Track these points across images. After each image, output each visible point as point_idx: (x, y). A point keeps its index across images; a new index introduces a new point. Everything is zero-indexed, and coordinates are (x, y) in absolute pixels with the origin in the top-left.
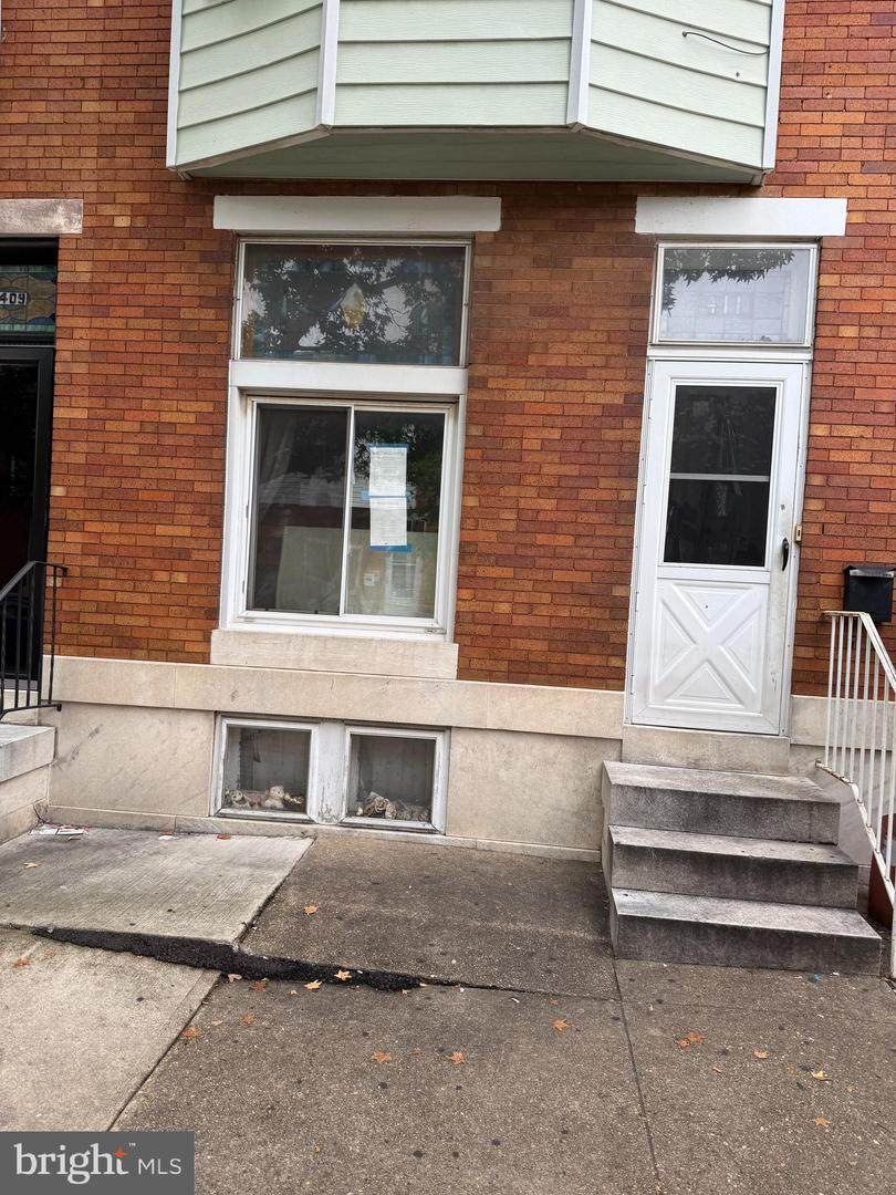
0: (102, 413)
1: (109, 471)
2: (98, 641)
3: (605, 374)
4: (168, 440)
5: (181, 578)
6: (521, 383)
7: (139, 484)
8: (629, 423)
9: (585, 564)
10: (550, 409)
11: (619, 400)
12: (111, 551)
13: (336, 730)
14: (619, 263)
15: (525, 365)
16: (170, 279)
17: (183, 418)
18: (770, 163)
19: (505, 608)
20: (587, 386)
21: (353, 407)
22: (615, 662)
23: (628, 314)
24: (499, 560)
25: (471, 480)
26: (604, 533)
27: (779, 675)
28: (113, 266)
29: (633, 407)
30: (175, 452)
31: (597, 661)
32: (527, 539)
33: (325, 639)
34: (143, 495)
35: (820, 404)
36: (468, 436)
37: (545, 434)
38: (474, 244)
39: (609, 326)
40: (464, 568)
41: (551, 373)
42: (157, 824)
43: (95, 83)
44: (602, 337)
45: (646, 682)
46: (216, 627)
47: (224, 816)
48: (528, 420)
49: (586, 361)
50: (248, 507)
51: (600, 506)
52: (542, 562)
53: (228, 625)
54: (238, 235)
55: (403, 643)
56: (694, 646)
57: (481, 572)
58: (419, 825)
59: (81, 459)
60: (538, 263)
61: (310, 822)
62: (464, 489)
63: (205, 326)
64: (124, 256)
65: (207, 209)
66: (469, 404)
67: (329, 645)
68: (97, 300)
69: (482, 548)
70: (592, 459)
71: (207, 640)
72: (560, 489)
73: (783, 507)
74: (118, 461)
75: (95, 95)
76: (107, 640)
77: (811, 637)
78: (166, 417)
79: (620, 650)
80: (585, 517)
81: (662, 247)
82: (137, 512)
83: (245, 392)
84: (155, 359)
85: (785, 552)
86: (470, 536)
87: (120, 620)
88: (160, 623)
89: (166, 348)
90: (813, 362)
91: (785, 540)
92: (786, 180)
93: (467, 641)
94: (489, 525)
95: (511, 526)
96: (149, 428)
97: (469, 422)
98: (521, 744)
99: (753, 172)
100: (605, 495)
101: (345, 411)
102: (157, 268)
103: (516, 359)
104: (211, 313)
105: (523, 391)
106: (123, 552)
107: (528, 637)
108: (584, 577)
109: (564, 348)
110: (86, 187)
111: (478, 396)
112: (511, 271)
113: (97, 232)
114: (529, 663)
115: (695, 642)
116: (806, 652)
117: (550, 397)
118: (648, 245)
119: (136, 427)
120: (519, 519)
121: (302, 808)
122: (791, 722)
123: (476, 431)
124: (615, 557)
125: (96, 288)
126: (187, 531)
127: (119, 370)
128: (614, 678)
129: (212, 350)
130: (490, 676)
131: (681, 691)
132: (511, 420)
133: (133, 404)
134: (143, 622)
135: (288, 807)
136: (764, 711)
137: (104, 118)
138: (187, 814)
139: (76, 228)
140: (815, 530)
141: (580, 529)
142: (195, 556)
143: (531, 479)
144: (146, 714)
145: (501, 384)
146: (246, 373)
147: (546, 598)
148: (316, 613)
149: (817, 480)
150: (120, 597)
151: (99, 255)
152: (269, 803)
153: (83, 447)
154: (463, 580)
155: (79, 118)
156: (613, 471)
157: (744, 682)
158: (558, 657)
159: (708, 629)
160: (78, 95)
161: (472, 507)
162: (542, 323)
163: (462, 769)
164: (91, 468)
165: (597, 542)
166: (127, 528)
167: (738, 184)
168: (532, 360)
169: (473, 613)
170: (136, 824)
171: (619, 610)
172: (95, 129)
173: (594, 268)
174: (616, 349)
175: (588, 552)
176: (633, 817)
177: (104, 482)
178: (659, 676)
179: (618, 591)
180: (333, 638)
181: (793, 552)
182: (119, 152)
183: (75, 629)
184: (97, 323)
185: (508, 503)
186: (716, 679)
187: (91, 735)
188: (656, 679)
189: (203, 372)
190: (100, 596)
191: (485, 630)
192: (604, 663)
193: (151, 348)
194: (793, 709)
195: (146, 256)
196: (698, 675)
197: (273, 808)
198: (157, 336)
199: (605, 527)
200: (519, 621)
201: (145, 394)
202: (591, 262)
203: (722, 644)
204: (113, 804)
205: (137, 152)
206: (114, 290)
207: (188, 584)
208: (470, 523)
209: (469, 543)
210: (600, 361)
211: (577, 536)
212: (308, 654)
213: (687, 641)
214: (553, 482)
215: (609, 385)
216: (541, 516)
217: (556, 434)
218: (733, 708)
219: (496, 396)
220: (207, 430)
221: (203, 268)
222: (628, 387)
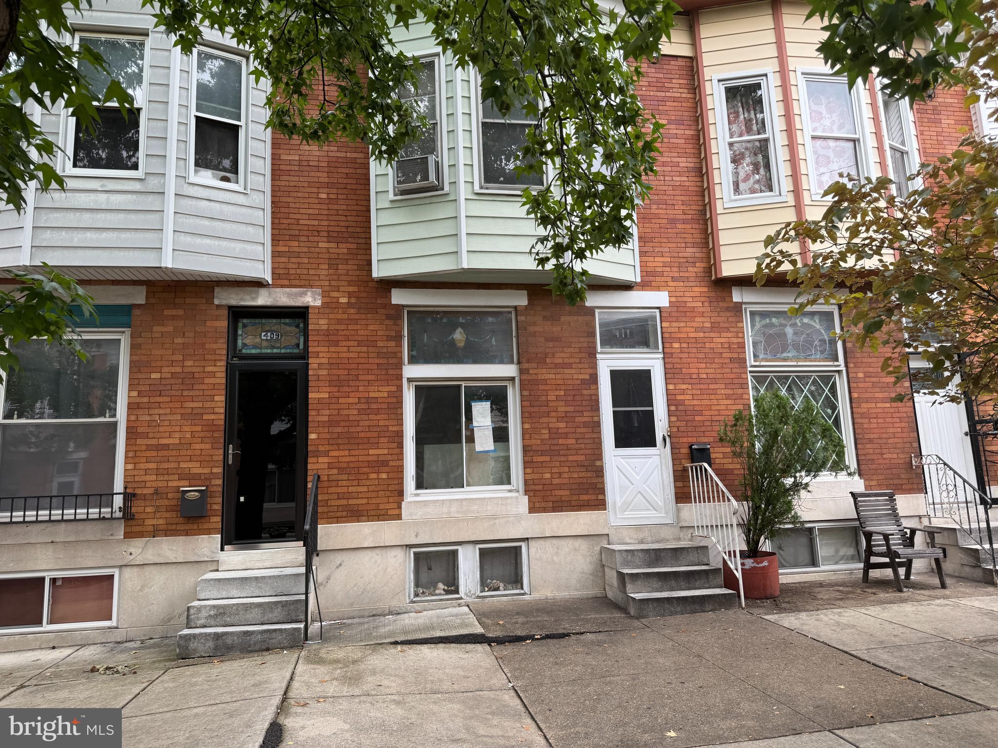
0: (337, 394)
1: (342, 424)
2: (339, 514)
3: (580, 366)
4: (374, 406)
5: (384, 476)
6: (544, 371)
7: (359, 429)
8: (593, 387)
9: (582, 452)
10: (559, 382)
11: (587, 377)
12: (345, 465)
13: (470, 548)
14: (580, 319)
15: (545, 362)
16: (371, 327)
17: (382, 395)
18: (639, 280)
19: (548, 476)
20: (573, 371)
21: (463, 384)
22: (600, 497)
23: (587, 340)
24: (543, 453)
25: (525, 416)
26: (589, 437)
27: (670, 495)
28: (339, 322)
29: (594, 379)
30: (378, 412)
31: (593, 497)
32: (555, 442)
33: (462, 500)
34: (362, 435)
35: (669, 376)
36: (521, 396)
37: (557, 393)
38: (516, 310)
39: (580, 345)
40: (526, 458)
41: (557, 366)
42: (379, 612)
43: (325, 234)
44: (577, 350)
45: (615, 503)
46: (403, 500)
47: (414, 602)
48: (549, 387)
49: (572, 360)
51: (585, 425)
52: (562, 452)
53: (409, 499)
54: (403, 306)
55: (501, 498)
56: (633, 486)
57: (535, 459)
58: (518, 591)
59: (326, 419)
60: (545, 318)
61: (461, 598)
62: (522, 420)
63: (390, 350)
64: (346, 316)
65: (388, 295)
66: (521, 381)
67: (464, 503)
68: (331, 338)
69: (534, 448)
70: (579, 403)
71: (400, 507)
72: (566, 417)
73: (660, 420)
74: (347, 418)
75: (325, 239)
76: (345, 514)
77: (680, 477)
78: (372, 395)
79: (602, 491)
80: (579, 430)
81: (597, 311)
82: (358, 444)
83: (410, 380)
84: (365, 366)
85: (664, 440)
86: (527, 442)
87: (351, 502)
88: (374, 501)
89: (370, 361)
90: (664, 358)
91: (663, 435)
92: (645, 285)
93: (532, 494)
94: (537, 437)
95: (547, 436)
96: (363, 400)
97: (521, 389)
98: (563, 542)
99: (632, 283)
100: (587, 419)
101: (459, 387)
102: (364, 322)
103: (542, 361)
104: (393, 344)
105: (545, 374)
106: (351, 465)
107: (560, 489)
108: (582, 458)
109: (561, 355)
110: (322, 283)
111: (525, 377)
112: (535, 322)
113: (329, 305)
114: (562, 501)
116: (680, 484)
117: (558, 376)
118: (591, 311)
119: (356, 400)
120: (550, 433)
121: (457, 592)
122: (678, 517)
123: (525, 393)
124: (595, 447)
125: (331, 332)
126: (386, 451)
127: (346, 372)
128: (600, 504)
129: (393, 361)
130: (544, 510)
131: (630, 508)
132: (542, 387)
133: (354, 389)
134: (364, 501)
135: (448, 592)
136: (666, 513)
137: (331, 251)
138: (394, 603)
139: (318, 303)
140: (675, 429)
141: (578, 436)
142: (391, 463)
143: (553, 414)
144: (368, 552)
145: (535, 371)
146: (413, 371)
147: (566, 469)
148: (453, 487)
149: (673, 408)
150: (351, 489)
151: (331, 316)
152: (437, 592)
153: (327, 412)
154: (526, 464)
155: (317, 250)
156: (589, 408)
157: (656, 501)
158: (575, 497)
159: (638, 478)
160: (316, 239)
161: (527, 429)
162: (551, 344)
163: (536, 559)
164: (332, 423)
165: (587, 441)
166: (352, 453)
167: (626, 287)
168: (548, 360)
169: (533, 479)
170: (367, 614)
171: (600, 472)
172: (327, 256)
173: (570, 320)
174: (583, 355)
175: (583, 446)
176: (627, 564)
177: (339, 430)
178: (620, 502)
179: (598, 463)
181: (668, 440)
182: (340, 267)
183: (325, 509)
184: (332, 349)
185: (545, 425)
186: (644, 501)
187: (337, 567)
188: (619, 504)
189: (390, 372)
190: (339, 490)
191: (540, 487)
192: (596, 498)
193: (363, 361)
194: (678, 511)
195: (357, 317)
196: (635, 501)
197: (440, 594)
198: (366, 355)
199: (588, 434)
200: (555, 481)
201: (361, 383)
202: (569, 318)
203: (645, 484)
204: (352, 604)
205: (350, 267)
206: (341, 333)
207: (388, 478)
208: (527, 436)
209: (529, 446)
210: (577, 360)
211: (577, 439)
212: (453, 509)
213: (630, 484)
214: (563, 415)
215: (582, 371)
216: (560, 431)
217: (562, 393)
218: (653, 513)
219: (534, 377)
220: (394, 400)
221: (387, 322)
222: (591, 371)
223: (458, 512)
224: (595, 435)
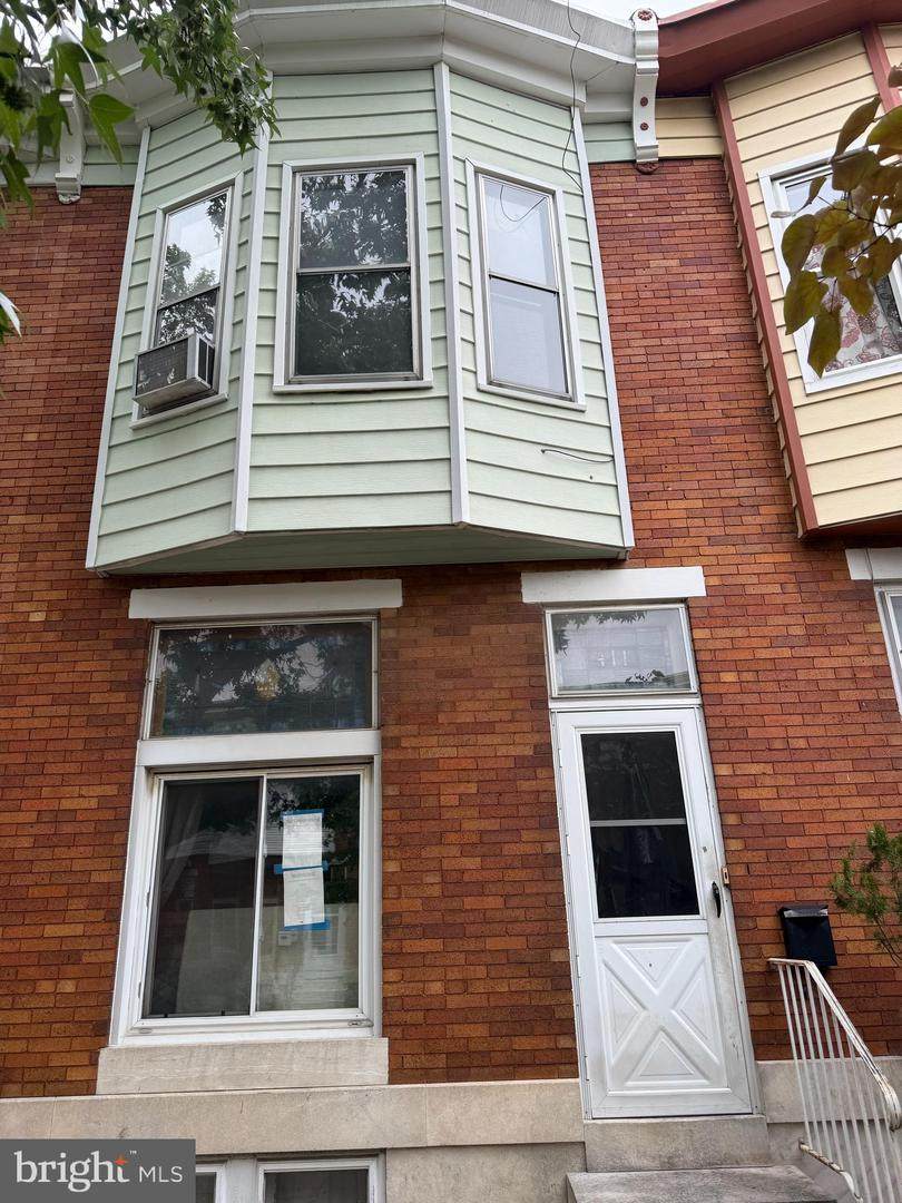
3: (512, 727)
4: (66, 829)
5: (69, 986)
6: (434, 741)
7: (30, 879)
8: (542, 773)
9: (517, 928)
10: (464, 764)
11: (529, 751)
13: (244, 1171)
14: (512, 629)
15: (435, 722)
16: (81, 667)
17: (84, 804)
18: (630, 542)
19: (437, 988)
20: (497, 739)
21: (266, 775)
22: (564, 1042)
23: (526, 672)
24: (427, 932)
25: (391, 843)
26: (535, 891)
27: (738, 1038)
28: (24, 658)
29: (543, 757)
30: (73, 841)
31: (545, 1043)
32: (455, 904)
33: (234, 1047)
34: (33, 892)
35: (718, 745)
36: (384, 797)
37: (462, 789)
38: (379, 619)
39: (511, 684)
40: (389, 945)
41: (461, 729)
43: (23, 501)
44: (504, 694)
45: (600, 1061)
46: (105, 1045)
48: (443, 777)
49: (493, 716)
50: (149, 894)
51: (525, 862)
52: (471, 929)
53: (120, 1040)
54: (153, 622)
55: (325, 1043)
56: (644, 1014)
57: (409, 946)
60: (437, 631)
62: (384, 853)
63: (115, 709)
64: (37, 647)
65: (123, 601)
66: (384, 764)
67: (239, 1056)
68: (5, 691)
69: (407, 919)
70: (510, 811)
71: (94, 1063)
72: (481, 844)
73: (705, 849)
74: (8, 857)
75: (22, 510)
77: (761, 989)
78: (66, 804)
79: (567, 1027)
80: (511, 875)
81: (549, 613)
82: (24, 913)
83: (152, 771)
84: (60, 745)
85: (717, 897)
86: (393, 906)
88: (39, 1047)
89: (72, 733)
90: (702, 706)
91: (714, 884)
92: (647, 553)
93: (398, 1033)
94: (413, 891)
95: (436, 891)
96: (47, 817)
97: (385, 782)
98: (470, 1162)
99: (618, 550)
100: (528, 849)
101: (257, 782)
102: (69, 657)
103: (427, 719)
104: (121, 696)
105: (436, 748)
107: (466, 1022)
108: (516, 943)
109: (470, 705)
111: (391, 756)
112: (415, 641)
113: (10, 628)
114: (470, 1053)
115: (644, 1008)
116: (761, 1009)
117: (463, 752)
118: (536, 612)
119: (33, 817)
120: (443, 882)
122: (763, 1096)
123: (392, 791)
124: (549, 917)
125: (4, 679)
126: (79, 930)
127: (21, 758)
128: (563, 1061)
129: (119, 731)
130: (426, 1075)
131: (641, 1069)
132: (426, 777)
133: (32, 793)
136: (732, 1083)
137: (29, 529)
140: (741, 871)
141: (509, 889)
142: (86, 958)
143: (452, 837)
146: (158, 752)
147: (481, 971)
148: (223, 1014)
149: (732, 819)
154: (389, 959)
155: (4, 529)
156: (532, 823)
157: (704, 1051)
158: (502, 1043)
159: (656, 992)
160: (6, 510)
161: (393, 873)
162: (449, 684)
165: (530, 902)
166: (11, 932)
167: (609, 560)
168: (442, 718)
169: (401, 997)
171: (561, 978)
172: (20, 538)
173: (488, 636)
174: (519, 704)
175: (519, 913)
178: (615, 1053)
179: (557, 956)
180: (243, 1045)
181: (725, 895)
182: (41, 556)
184: (2, 713)
185: (431, 865)
186: (675, 1051)
188: (611, 1060)
189: (109, 755)
191: (419, 1017)
192: (552, 1045)
193: (57, 734)
194: (762, 1079)
195: (58, 647)
196: (654, 1048)
198: (64, 722)
199: (533, 884)
200: (455, 1002)
201: (47, 781)
202: (489, 629)
203: (674, 1006)
205: (58, 556)
206: (24, 680)
207: (75, 993)
208: (392, 891)
209: (394, 914)
210: (507, 715)
211: (506, 897)
212: (213, 1070)
213: (637, 1007)
214: (475, 839)
215: (517, 738)
216: (466, 878)
217: (473, 789)
218: (697, 1085)
219: (410, 755)
220: (109, 815)
221: (117, 654)
222: (536, 738)
223: (222, 1077)
224: (549, 887)
